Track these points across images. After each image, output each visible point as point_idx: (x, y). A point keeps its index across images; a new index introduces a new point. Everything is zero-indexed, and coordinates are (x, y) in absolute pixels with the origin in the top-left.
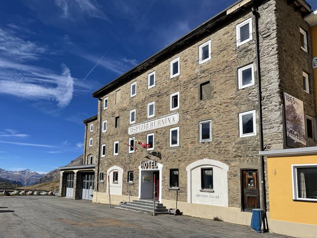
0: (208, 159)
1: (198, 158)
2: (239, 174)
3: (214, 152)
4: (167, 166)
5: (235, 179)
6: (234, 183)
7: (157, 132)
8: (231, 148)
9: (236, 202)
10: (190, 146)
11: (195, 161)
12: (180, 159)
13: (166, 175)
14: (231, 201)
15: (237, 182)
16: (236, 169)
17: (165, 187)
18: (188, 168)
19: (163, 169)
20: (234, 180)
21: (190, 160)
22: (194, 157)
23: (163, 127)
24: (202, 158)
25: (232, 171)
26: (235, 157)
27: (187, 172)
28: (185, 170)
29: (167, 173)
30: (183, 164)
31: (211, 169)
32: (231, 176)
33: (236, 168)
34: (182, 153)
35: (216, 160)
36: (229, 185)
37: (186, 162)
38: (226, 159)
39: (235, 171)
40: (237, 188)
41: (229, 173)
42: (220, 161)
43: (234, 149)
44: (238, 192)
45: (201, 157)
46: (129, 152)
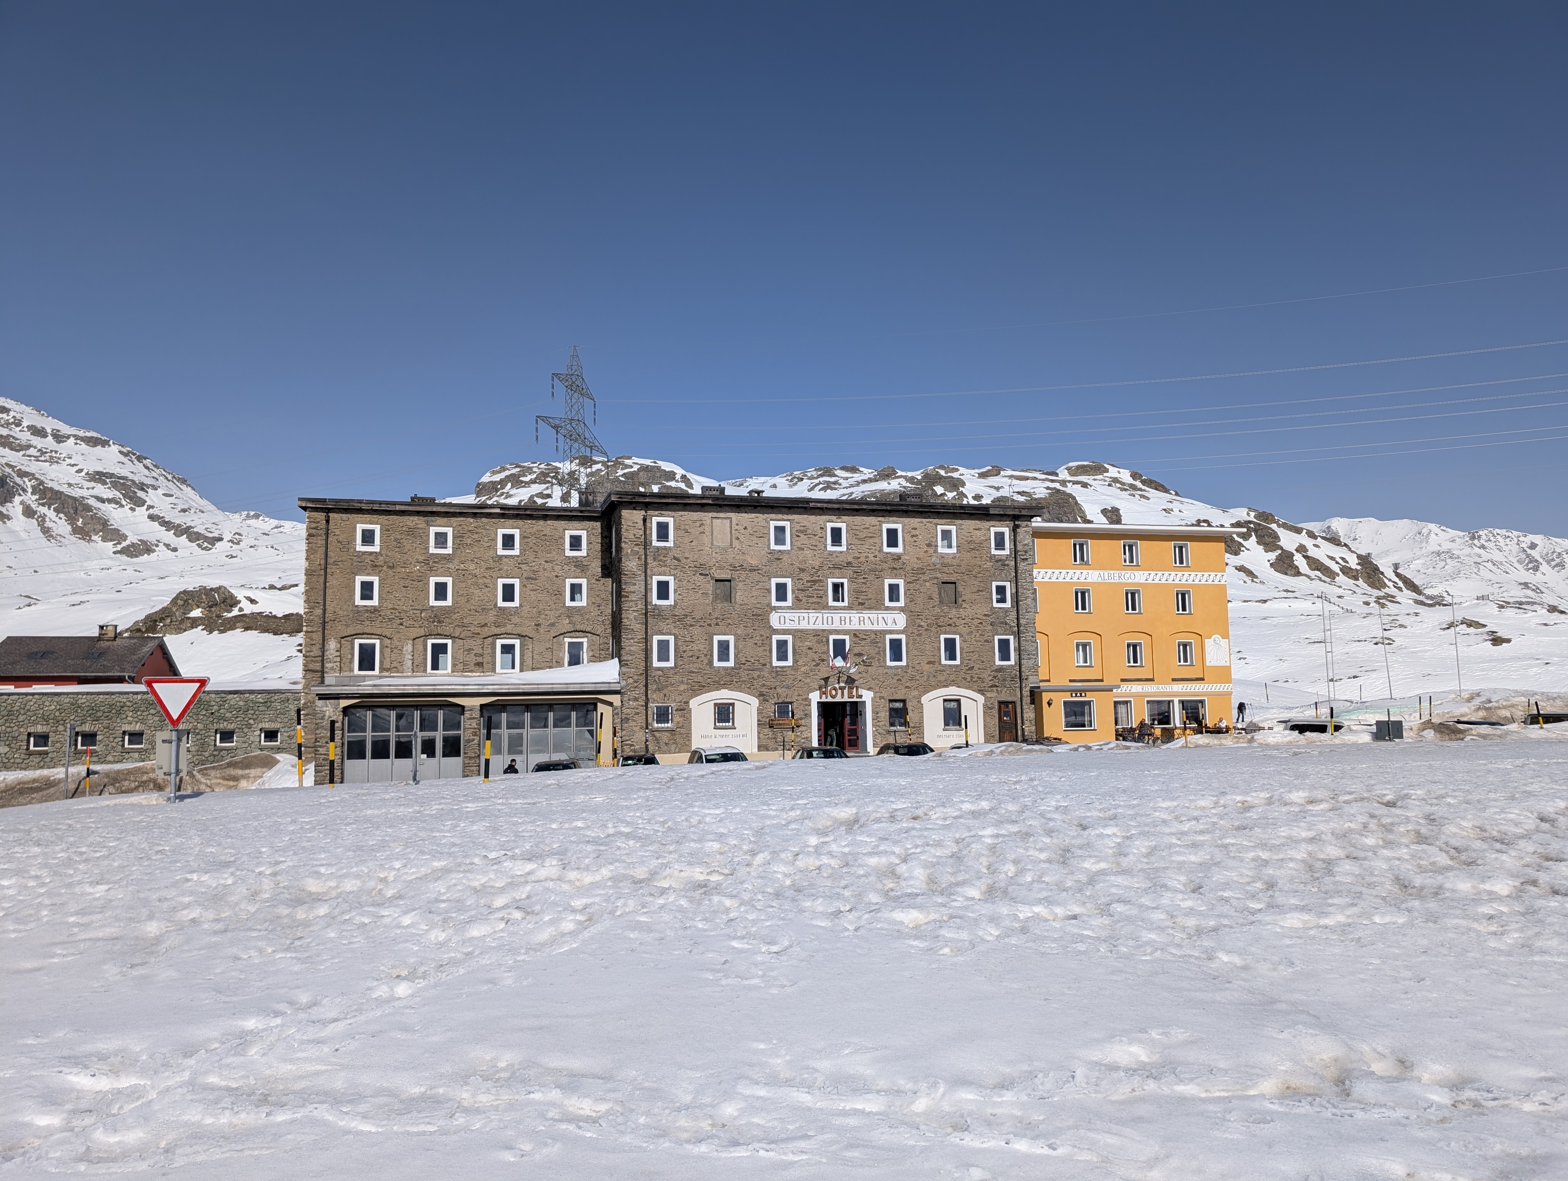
0: (956, 687)
1: (940, 686)
2: (996, 707)
3: (965, 679)
4: (882, 694)
6: (991, 716)
7: (856, 635)
8: (986, 675)
9: (993, 739)
10: (926, 667)
11: (935, 689)
12: (907, 684)
13: (881, 709)
14: (988, 738)
15: (995, 716)
17: (878, 728)
18: (924, 699)
19: (872, 699)
20: (991, 713)
21: (927, 687)
22: (932, 684)
23: (871, 629)
24: (945, 686)
25: (989, 703)
26: (991, 687)
27: (922, 704)
28: (919, 702)
29: (882, 706)
30: (915, 693)
31: (958, 701)
32: (987, 709)
33: (992, 700)
34: (912, 677)
35: (967, 689)
36: (985, 719)
37: (919, 690)
38: (980, 689)
39: (992, 704)
40: (994, 722)
41: (985, 706)
42: (970, 690)
43: (990, 678)
44: (995, 727)
45: (944, 684)
46: (774, 665)
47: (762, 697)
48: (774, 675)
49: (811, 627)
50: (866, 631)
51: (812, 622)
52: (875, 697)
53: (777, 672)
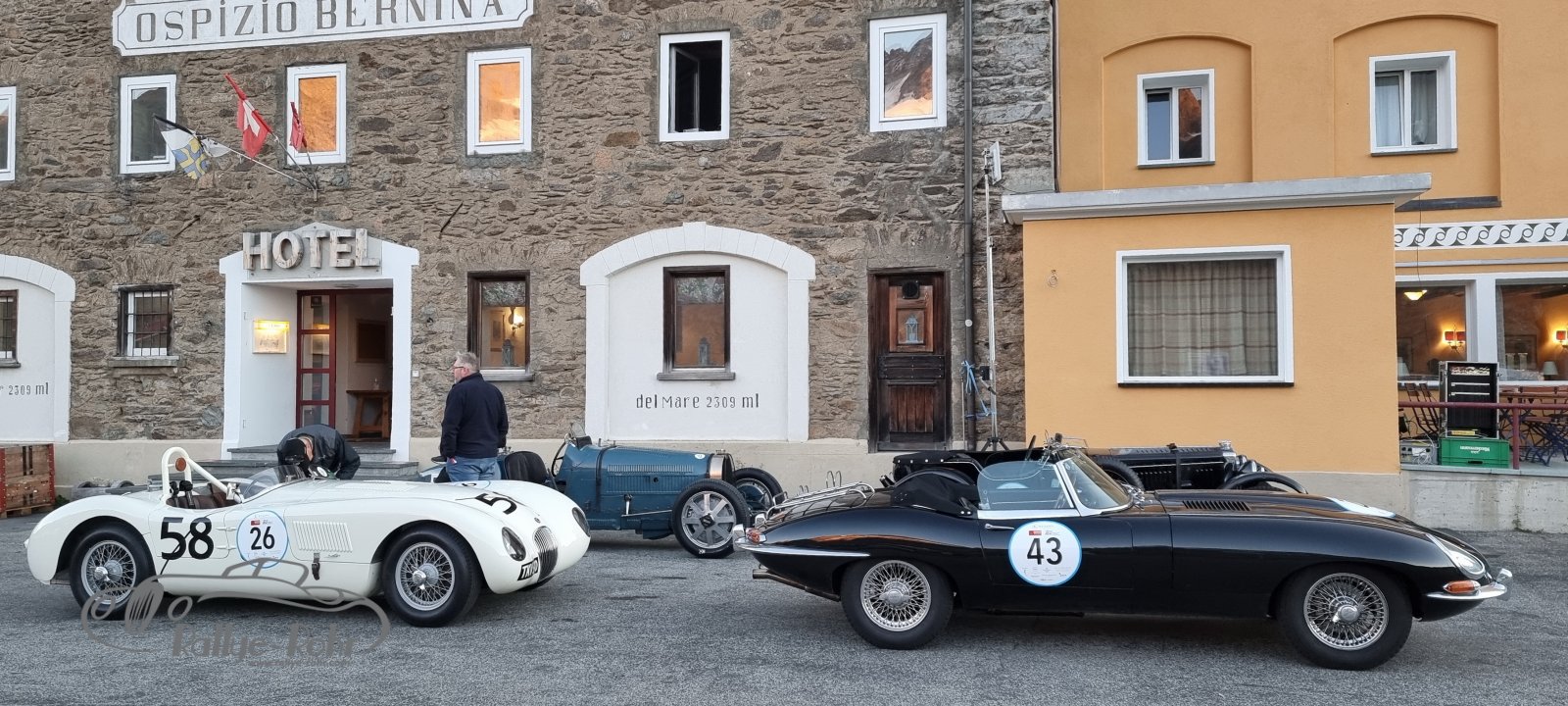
0: (709, 223)
1: (650, 220)
2: (865, 295)
3: (743, 192)
4: (447, 258)
5: (841, 315)
6: (839, 331)
7: (366, 61)
8: (830, 177)
9: (844, 414)
10: (605, 159)
11: (633, 235)
13: (444, 305)
14: (821, 413)
15: (854, 330)
16: (848, 272)
17: (431, 370)
18: (593, 270)
19: (417, 274)
20: (838, 320)
21: (603, 226)
22: (625, 214)
23: (417, 37)
24: (674, 222)
25: (832, 280)
26: (846, 217)
27: (584, 288)
28: (573, 280)
29: (446, 295)
30: (561, 250)
31: (722, 273)
32: (826, 305)
33: (849, 269)
34: (552, 193)
35: (750, 228)
36: (815, 342)
37: (578, 238)
38: (800, 226)
39: (845, 283)
40: (850, 352)
41: (818, 292)
42: (772, 234)
43: (844, 185)
44: (855, 370)
45: (671, 215)
46: (124, 170)
47: (88, 273)
48: (121, 201)
49: (231, 41)
50: (401, 42)
51: (232, 25)
52: (425, 267)
53: (130, 191)
